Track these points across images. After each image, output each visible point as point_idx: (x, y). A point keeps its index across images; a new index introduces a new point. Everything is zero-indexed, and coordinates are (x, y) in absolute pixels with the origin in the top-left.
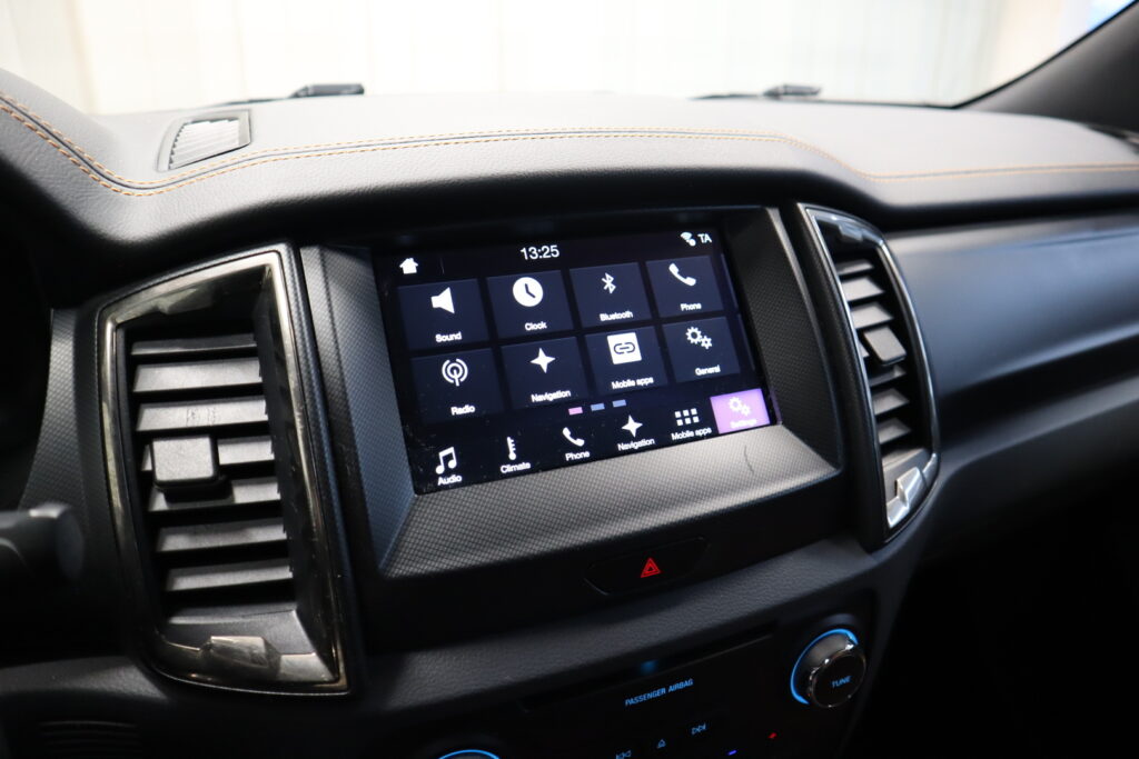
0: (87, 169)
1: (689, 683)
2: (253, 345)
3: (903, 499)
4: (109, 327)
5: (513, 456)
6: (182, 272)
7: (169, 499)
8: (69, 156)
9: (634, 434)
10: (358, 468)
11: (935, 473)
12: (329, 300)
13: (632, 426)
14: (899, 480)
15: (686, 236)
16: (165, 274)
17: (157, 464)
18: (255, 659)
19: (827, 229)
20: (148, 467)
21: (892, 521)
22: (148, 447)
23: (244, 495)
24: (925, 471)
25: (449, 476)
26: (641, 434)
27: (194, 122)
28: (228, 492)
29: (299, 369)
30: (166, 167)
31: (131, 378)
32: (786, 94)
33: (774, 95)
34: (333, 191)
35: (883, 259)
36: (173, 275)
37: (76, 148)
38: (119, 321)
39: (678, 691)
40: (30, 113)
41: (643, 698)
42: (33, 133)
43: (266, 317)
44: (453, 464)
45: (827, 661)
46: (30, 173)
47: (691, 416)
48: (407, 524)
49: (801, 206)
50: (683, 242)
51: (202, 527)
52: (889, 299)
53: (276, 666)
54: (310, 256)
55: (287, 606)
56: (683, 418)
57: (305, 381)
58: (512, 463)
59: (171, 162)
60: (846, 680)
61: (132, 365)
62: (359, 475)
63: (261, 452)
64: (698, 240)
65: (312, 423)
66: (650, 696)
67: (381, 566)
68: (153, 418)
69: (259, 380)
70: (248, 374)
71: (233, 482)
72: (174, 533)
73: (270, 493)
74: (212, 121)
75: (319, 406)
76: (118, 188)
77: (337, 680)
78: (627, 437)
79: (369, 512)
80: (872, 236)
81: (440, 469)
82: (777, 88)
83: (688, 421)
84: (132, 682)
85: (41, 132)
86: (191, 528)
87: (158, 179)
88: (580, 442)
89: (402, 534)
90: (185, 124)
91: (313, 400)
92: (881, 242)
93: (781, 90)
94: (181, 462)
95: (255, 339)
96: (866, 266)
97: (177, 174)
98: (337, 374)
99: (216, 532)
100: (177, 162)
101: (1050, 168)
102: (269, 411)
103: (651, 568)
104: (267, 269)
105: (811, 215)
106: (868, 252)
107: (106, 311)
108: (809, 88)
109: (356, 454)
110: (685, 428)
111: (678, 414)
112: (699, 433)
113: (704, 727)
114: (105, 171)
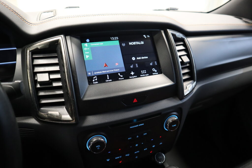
0: (23, 20)
1: (143, 124)
2: (57, 55)
3: (188, 90)
4: (28, 51)
5: (108, 78)
6: (43, 41)
7: (40, 85)
8: (20, 17)
9: (133, 75)
10: (77, 79)
11: (195, 86)
12: (72, 46)
13: (132, 73)
14: (187, 86)
15: (144, 36)
16: (39, 41)
17: (38, 78)
18: (57, 116)
19: (173, 35)
20: (36, 79)
21: (185, 94)
22: (36, 75)
23: (55, 84)
24: (193, 85)
25: (95, 82)
26: (134, 75)
27: (44, 12)
28: (52, 84)
29: (66, 59)
30: (39, 20)
31: (33, 62)
32: (170, 10)
33: (168, 10)
34: (72, 25)
35: (186, 42)
36: (41, 41)
37: (21, 16)
38: (30, 50)
39: (141, 126)
40: (12, 8)
41: (134, 127)
42: (13, 12)
43: (59, 49)
44: (96, 80)
45: (171, 121)
46: (12, 20)
47: (144, 72)
48: (87, 90)
49: (168, 30)
50: (144, 37)
51: (47, 91)
52: (187, 50)
53: (61, 117)
54: (68, 38)
55: (63, 106)
56: (143, 72)
57: (67, 61)
58: (108, 80)
59: (40, 19)
60: (175, 125)
61: (33, 59)
62: (77, 80)
63: (58, 76)
64: (147, 37)
65: (68, 69)
66: (135, 126)
67: (82, 98)
68: (37, 69)
69: (58, 62)
70: (56, 61)
71: (53, 82)
72: (41, 92)
73: (60, 84)
74: (48, 12)
75: (70, 66)
76: (30, 24)
77: (73, 120)
78: (131, 75)
79: (79, 87)
80: (184, 37)
81: (94, 81)
82: (169, 8)
83: (144, 73)
84: (33, 121)
85: (14, 12)
86: (45, 91)
87: (37, 22)
88: (122, 76)
89: (86, 92)
90: (42, 13)
91: (68, 65)
92: (185, 38)
93: (170, 9)
94: (43, 78)
95: (57, 54)
96: (182, 43)
97: (41, 21)
98: (73, 61)
99: (50, 92)
100: (41, 19)
101: (223, 24)
102: (60, 68)
103: (135, 101)
104: (59, 40)
105: (170, 32)
106: (182, 40)
107: (27, 48)
108: (176, 8)
109: (77, 76)
110: (143, 74)
111: (142, 71)
112: (146, 75)
113: (146, 134)
114: (27, 21)
